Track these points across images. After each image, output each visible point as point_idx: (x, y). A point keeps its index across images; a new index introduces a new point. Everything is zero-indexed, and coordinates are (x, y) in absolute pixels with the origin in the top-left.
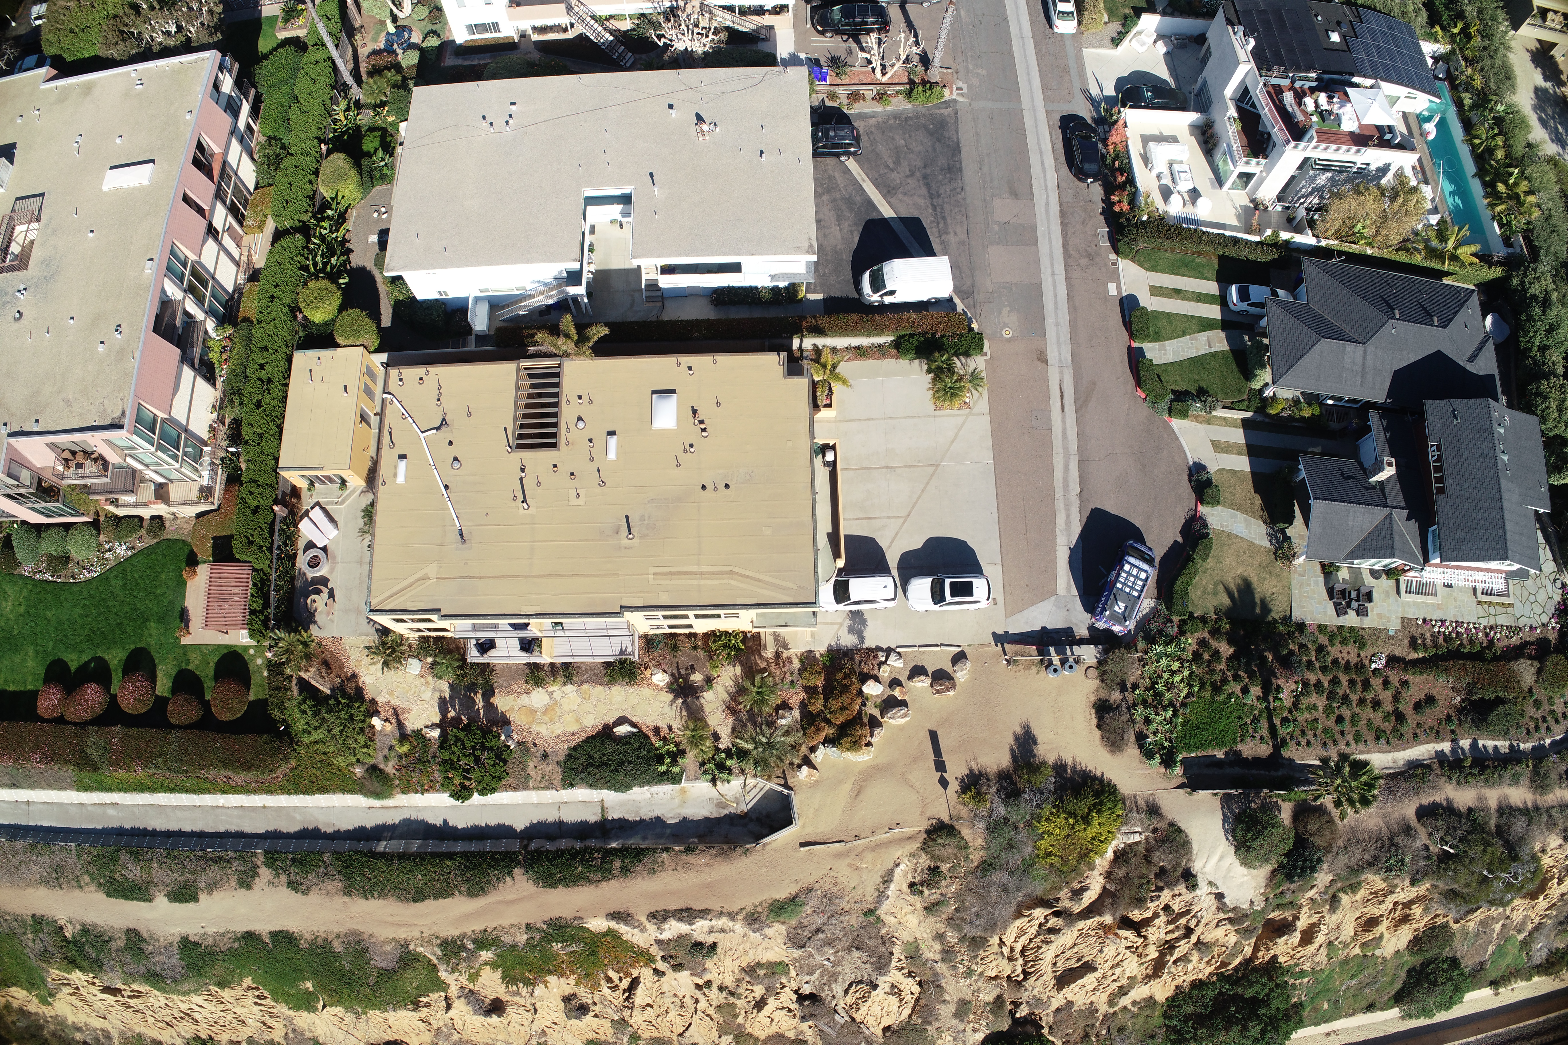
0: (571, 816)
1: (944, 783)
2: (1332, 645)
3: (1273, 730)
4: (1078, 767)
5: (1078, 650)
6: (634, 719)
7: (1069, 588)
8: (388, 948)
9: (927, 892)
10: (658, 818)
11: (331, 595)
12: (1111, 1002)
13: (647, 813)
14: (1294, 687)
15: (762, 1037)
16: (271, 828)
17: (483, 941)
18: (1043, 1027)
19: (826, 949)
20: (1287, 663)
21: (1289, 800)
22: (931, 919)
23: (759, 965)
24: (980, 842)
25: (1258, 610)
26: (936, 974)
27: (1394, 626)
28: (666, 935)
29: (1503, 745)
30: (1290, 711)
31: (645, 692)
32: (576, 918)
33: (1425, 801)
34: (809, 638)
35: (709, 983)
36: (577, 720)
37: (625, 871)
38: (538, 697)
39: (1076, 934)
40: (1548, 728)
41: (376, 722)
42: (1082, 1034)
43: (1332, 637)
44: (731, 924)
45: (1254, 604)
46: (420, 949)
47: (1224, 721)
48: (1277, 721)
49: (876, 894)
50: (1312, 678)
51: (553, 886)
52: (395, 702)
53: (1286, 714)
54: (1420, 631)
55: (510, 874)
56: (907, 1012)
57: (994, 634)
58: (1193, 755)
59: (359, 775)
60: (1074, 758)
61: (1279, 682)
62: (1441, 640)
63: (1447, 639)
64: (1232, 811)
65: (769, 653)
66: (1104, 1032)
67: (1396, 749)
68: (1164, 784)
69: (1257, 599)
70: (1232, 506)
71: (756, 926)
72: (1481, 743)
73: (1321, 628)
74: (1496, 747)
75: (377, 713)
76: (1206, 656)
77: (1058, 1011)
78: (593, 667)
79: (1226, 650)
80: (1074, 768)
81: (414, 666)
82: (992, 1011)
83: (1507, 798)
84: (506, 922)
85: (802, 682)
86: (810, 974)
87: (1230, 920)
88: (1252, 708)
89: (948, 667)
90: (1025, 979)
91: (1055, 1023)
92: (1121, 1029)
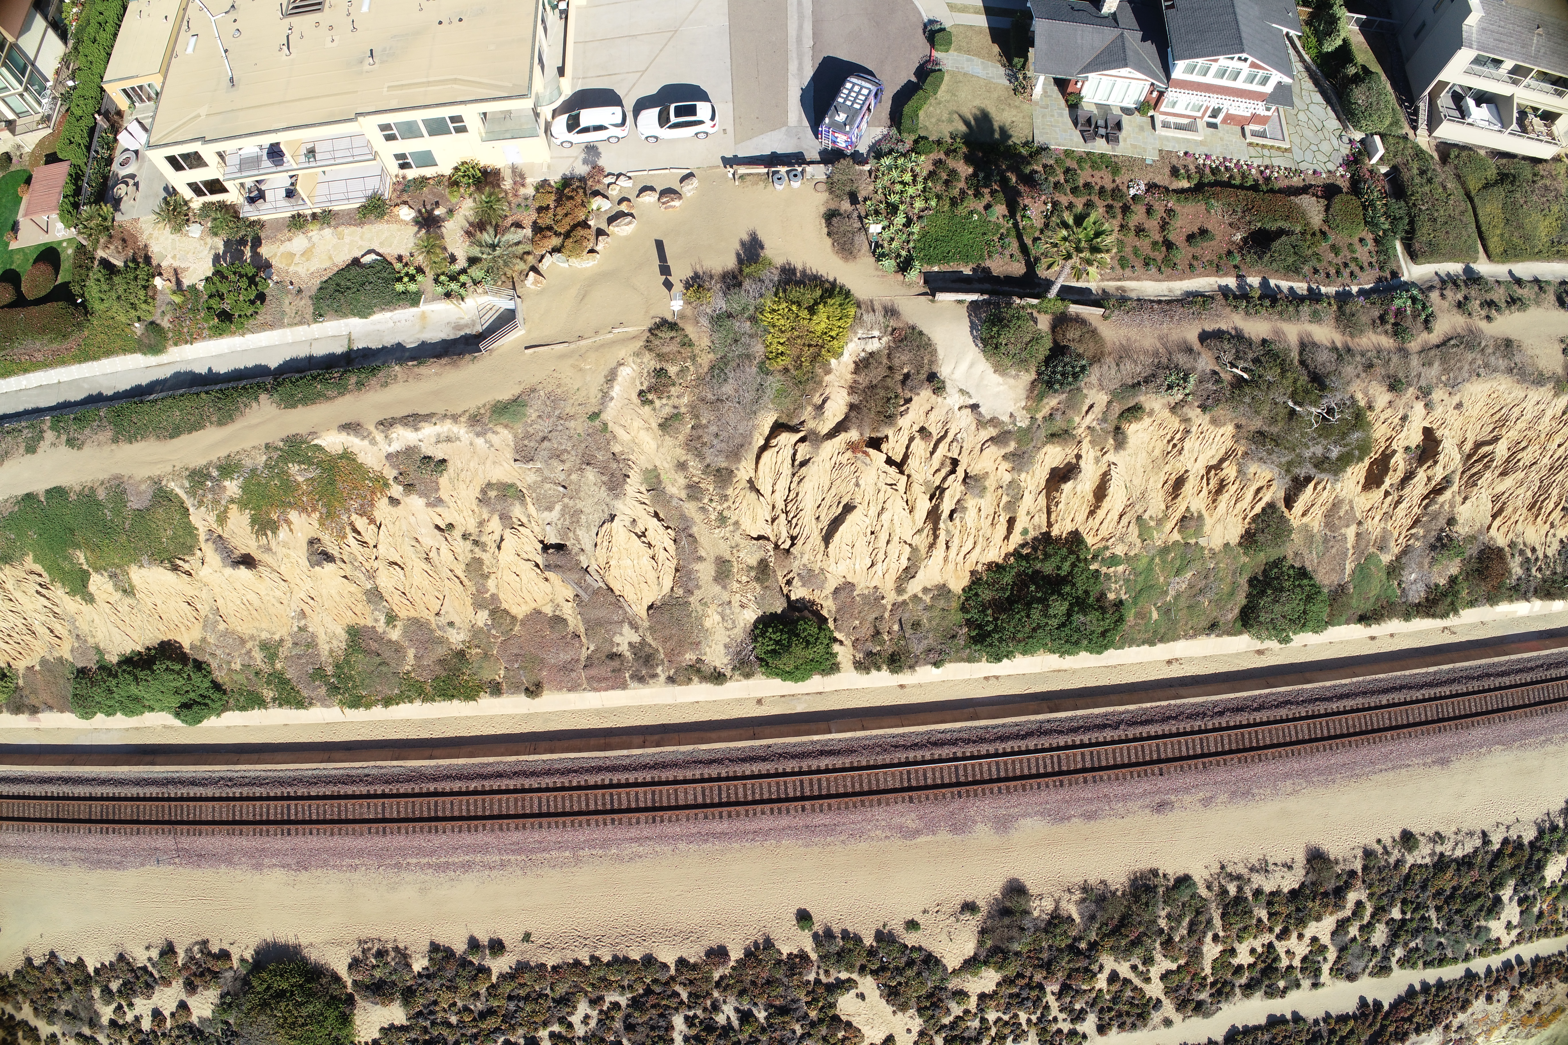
0: (319, 351)
1: (668, 285)
2: (1082, 169)
3: (1024, 249)
4: (808, 272)
5: (809, 169)
6: (381, 251)
7: (800, 121)
8: (143, 487)
9: (658, 403)
10: (399, 344)
11: (136, 185)
12: (900, 590)
13: (389, 341)
14: (1043, 208)
15: (520, 617)
16: (61, 400)
17: (227, 469)
18: (826, 619)
19: (555, 463)
20: (1030, 180)
21: (1046, 312)
22: (669, 441)
23: (489, 485)
24: (705, 342)
25: (997, 136)
26: (683, 517)
27: (1151, 157)
28: (395, 447)
29: (1301, 287)
30: (1042, 232)
31: (394, 227)
32: (310, 433)
33: (1210, 327)
34: (545, 170)
35: (451, 526)
36: (330, 258)
37: (360, 385)
38: (299, 242)
39: (829, 465)
40: (1352, 273)
41: (158, 282)
42: (871, 631)
43: (1080, 160)
44: (455, 429)
45: (992, 131)
46: (172, 485)
47: (967, 235)
48: (1028, 241)
49: (600, 395)
50: (1064, 200)
51: (294, 406)
52: (176, 264)
53: (1037, 234)
54: (1182, 162)
55: (256, 399)
56: (668, 583)
57: (723, 158)
58: (936, 269)
59: (139, 333)
60: (804, 264)
61: (1026, 202)
62: (1207, 171)
63: (1214, 171)
64: (980, 319)
65: (507, 184)
66: (896, 627)
67: (1169, 278)
68: (904, 290)
69: (996, 126)
70: (968, 52)
71: (479, 429)
72: (1272, 282)
73: (1068, 153)
74: (1291, 289)
75: (160, 274)
76: (944, 176)
77: (836, 591)
78: (349, 212)
79: (965, 170)
80: (804, 272)
81: (195, 230)
82: (757, 579)
83: (1309, 335)
84: (247, 445)
85: (537, 205)
86: (550, 509)
87: (992, 439)
88: (998, 226)
89: (676, 186)
90: (793, 545)
91: (838, 611)
92: (916, 625)
